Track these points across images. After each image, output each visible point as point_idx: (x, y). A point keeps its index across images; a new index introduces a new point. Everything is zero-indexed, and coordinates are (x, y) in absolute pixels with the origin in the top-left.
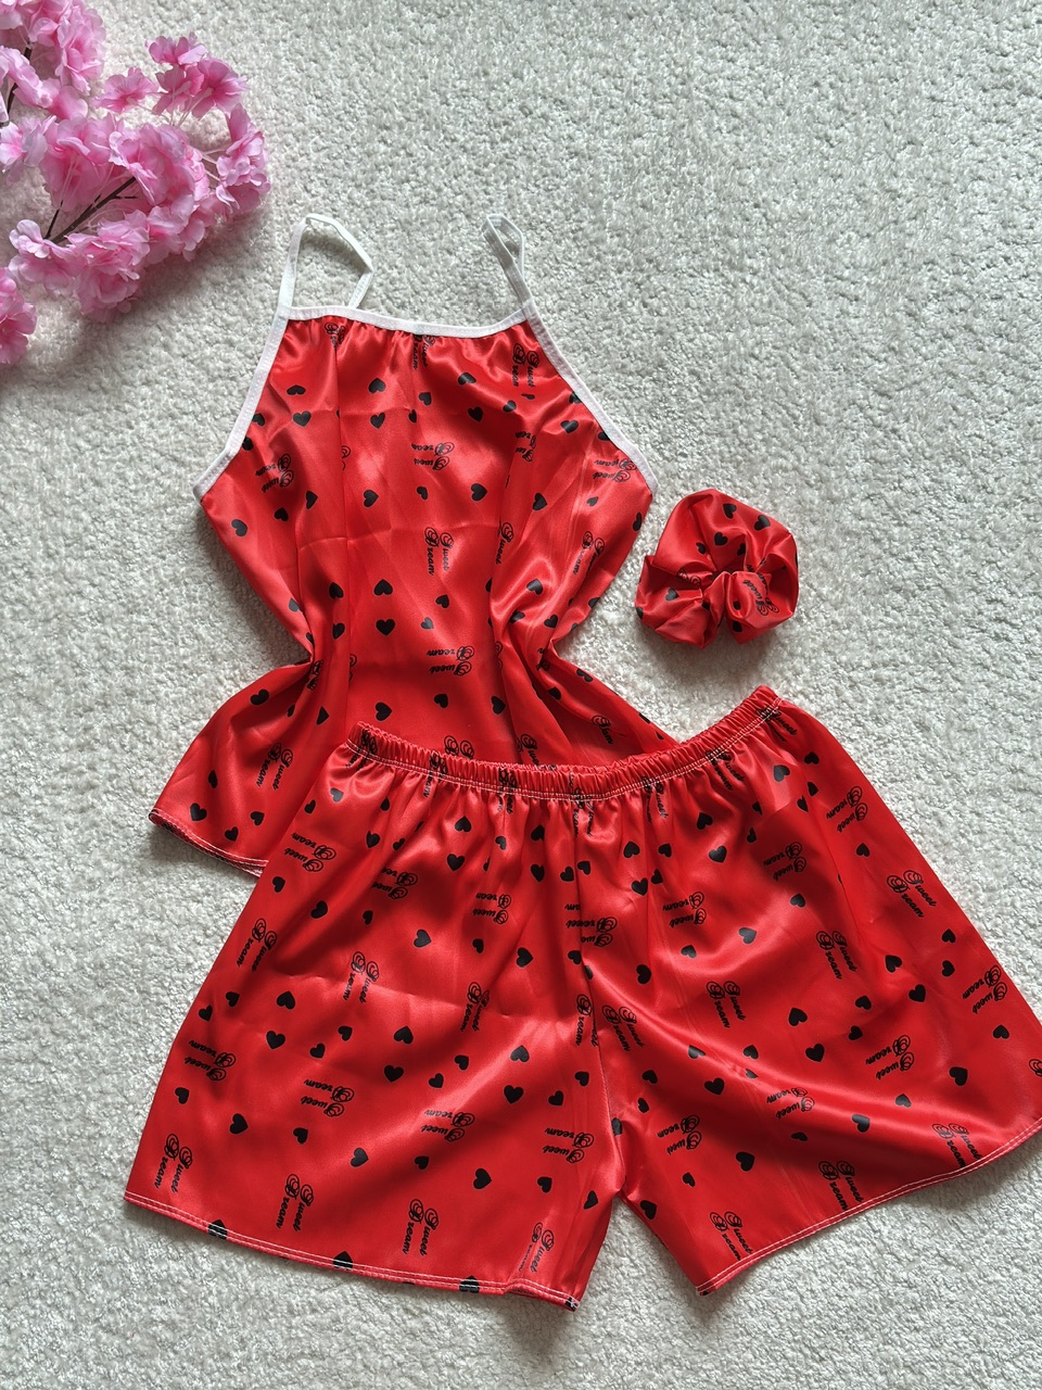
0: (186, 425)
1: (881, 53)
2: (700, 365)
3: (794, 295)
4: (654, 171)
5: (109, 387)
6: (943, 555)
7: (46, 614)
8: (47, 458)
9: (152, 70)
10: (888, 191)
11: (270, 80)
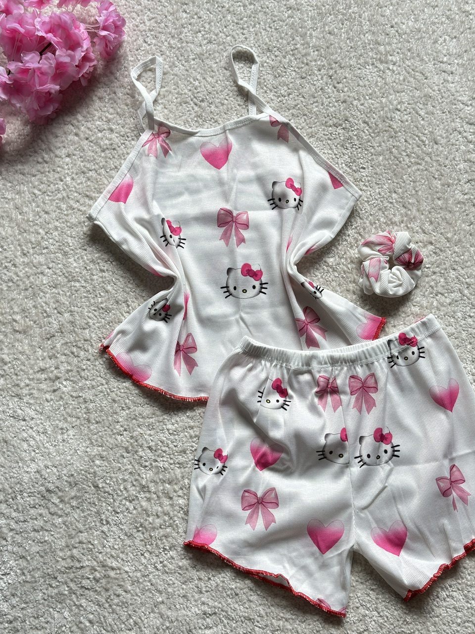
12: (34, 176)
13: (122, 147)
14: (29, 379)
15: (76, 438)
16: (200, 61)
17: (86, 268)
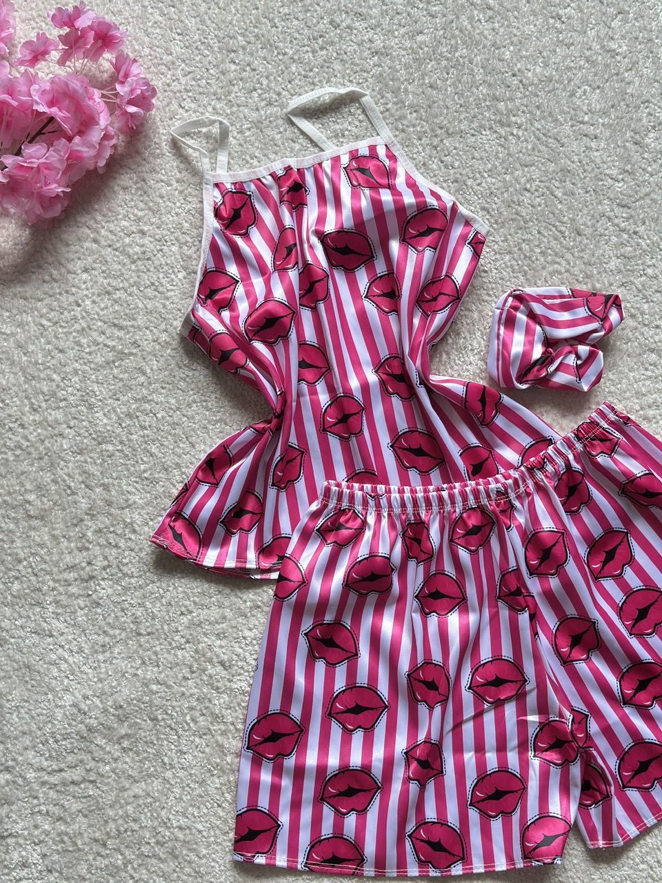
0: (120, 298)
2: (488, 203)
3: (550, 140)
4: (435, 59)
5: (58, 277)
7: (40, 453)
8: (21, 337)
9: (54, 33)
10: (608, 51)
11: (141, 26)
12: (41, 300)
13: (159, 255)
14: (53, 580)
15: (123, 658)
16: (258, 131)
17: (120, 425)
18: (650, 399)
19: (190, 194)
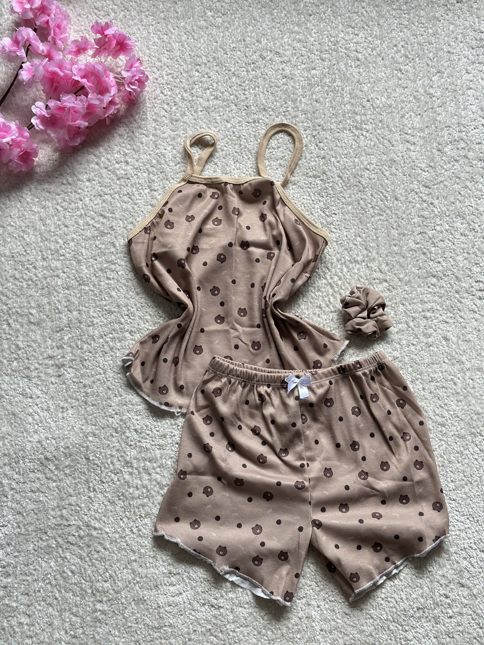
0: (107, 199)
1: (425, 32)
3: (385, 141)
4: (321, 85)
5: (71, 182)
6: (455, 260)
7: (43, 285)
8: (43, 214)
9: (92, 37)
10: (428, 94)
11: (146, 43)
18: (428, 306)
19: (159, 144)
